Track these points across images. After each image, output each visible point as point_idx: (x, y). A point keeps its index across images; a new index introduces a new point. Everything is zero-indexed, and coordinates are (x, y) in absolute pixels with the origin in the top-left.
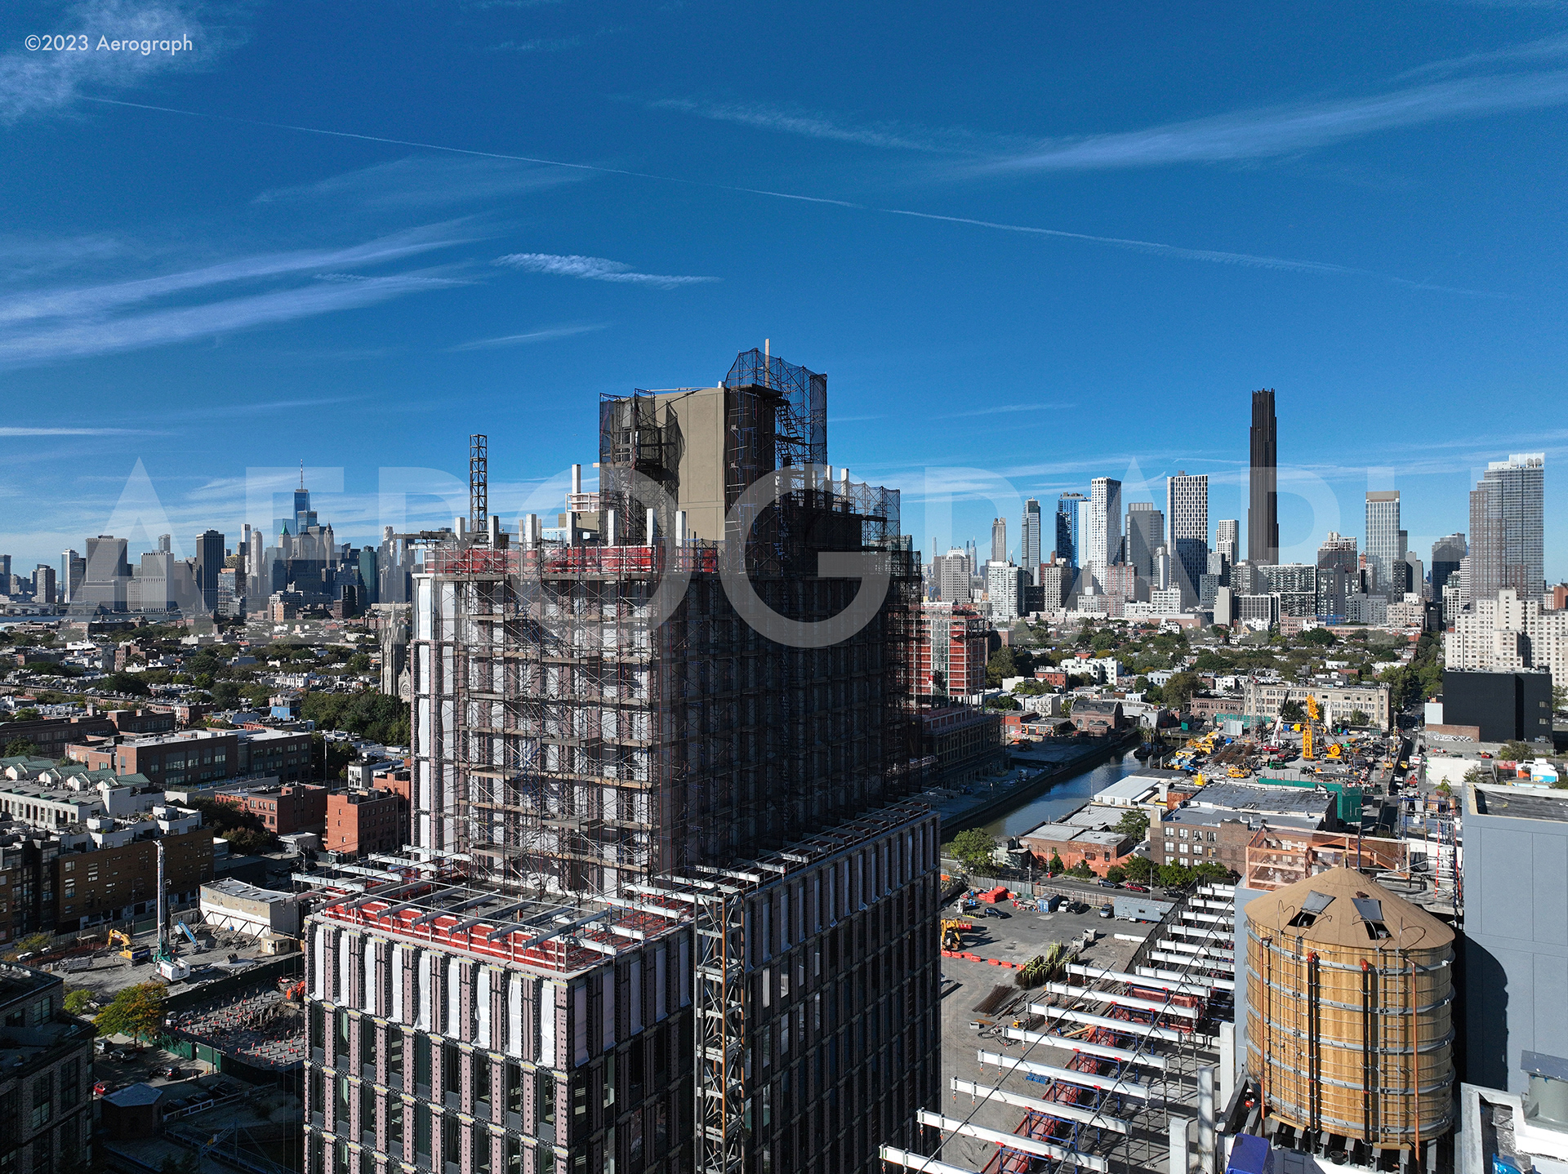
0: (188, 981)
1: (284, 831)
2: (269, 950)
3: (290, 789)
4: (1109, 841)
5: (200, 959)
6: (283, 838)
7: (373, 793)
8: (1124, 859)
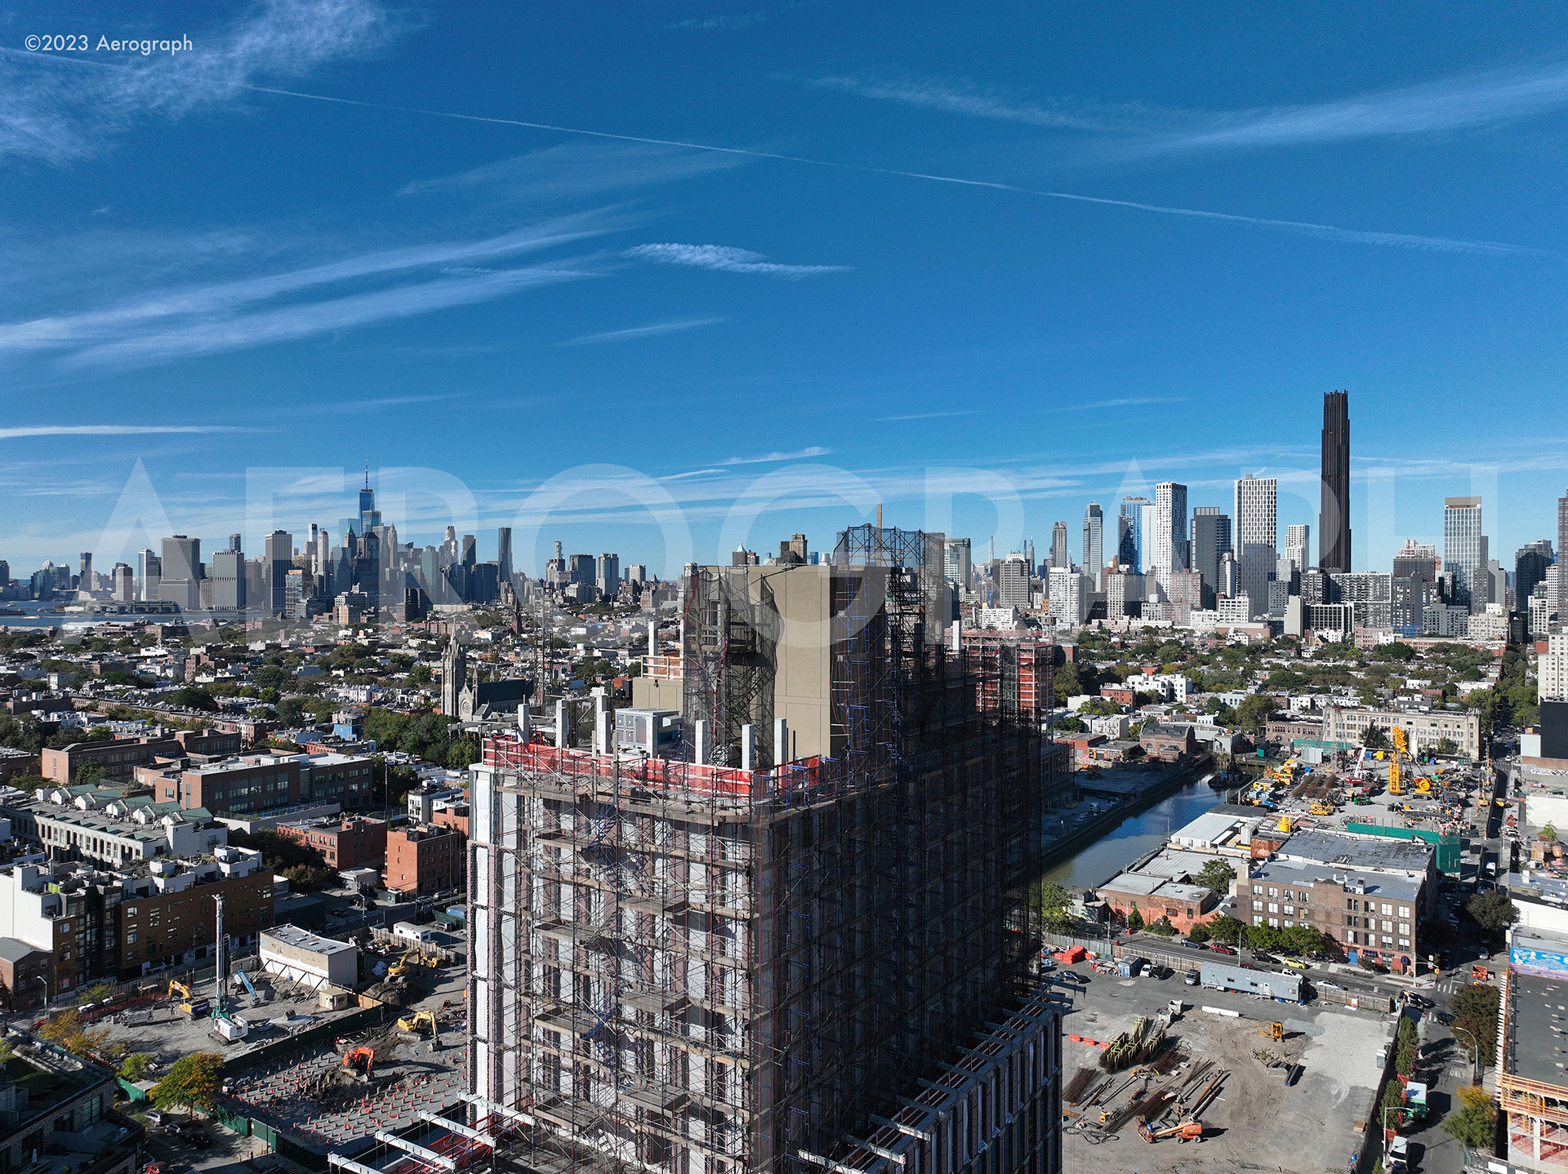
0: (247, 1040)
1: (345, 865)
2: (327, 1004)
3: (351, 824)
4: (1192, 896)
5: (258, 1014)
6: (343, 874)
7: (433, 830)
8: (1208, 918)
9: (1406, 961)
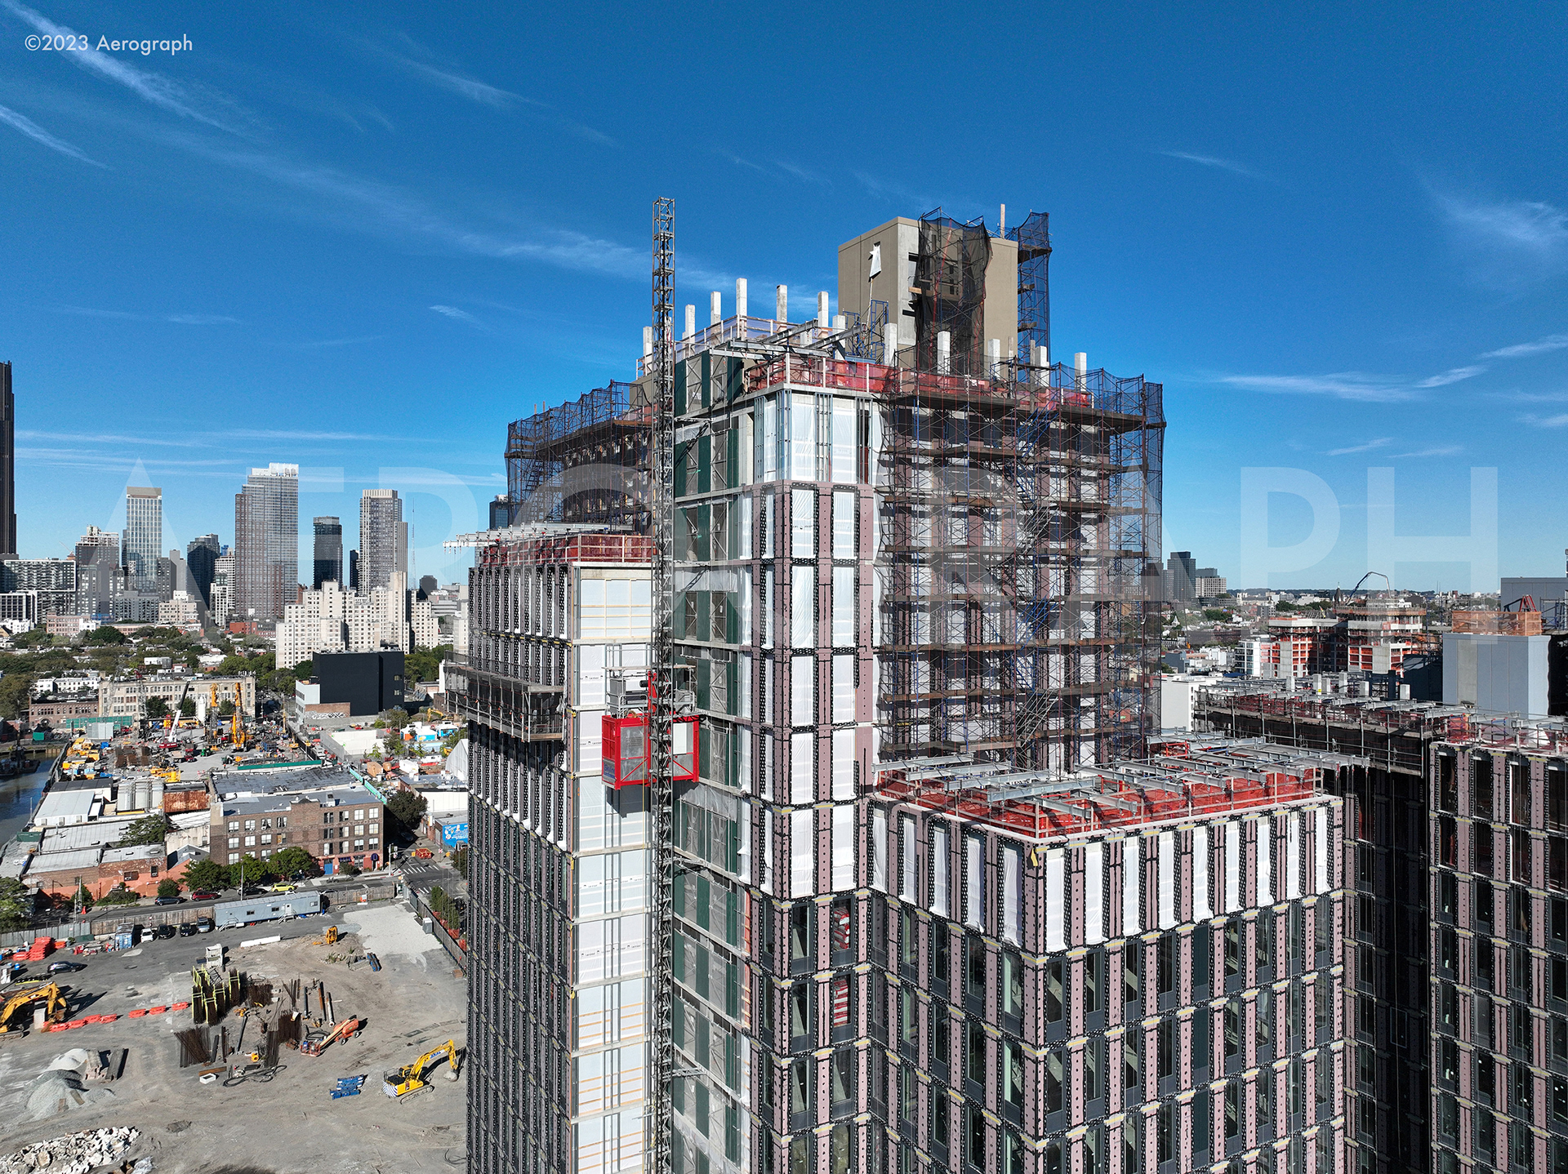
9: (375, 858)
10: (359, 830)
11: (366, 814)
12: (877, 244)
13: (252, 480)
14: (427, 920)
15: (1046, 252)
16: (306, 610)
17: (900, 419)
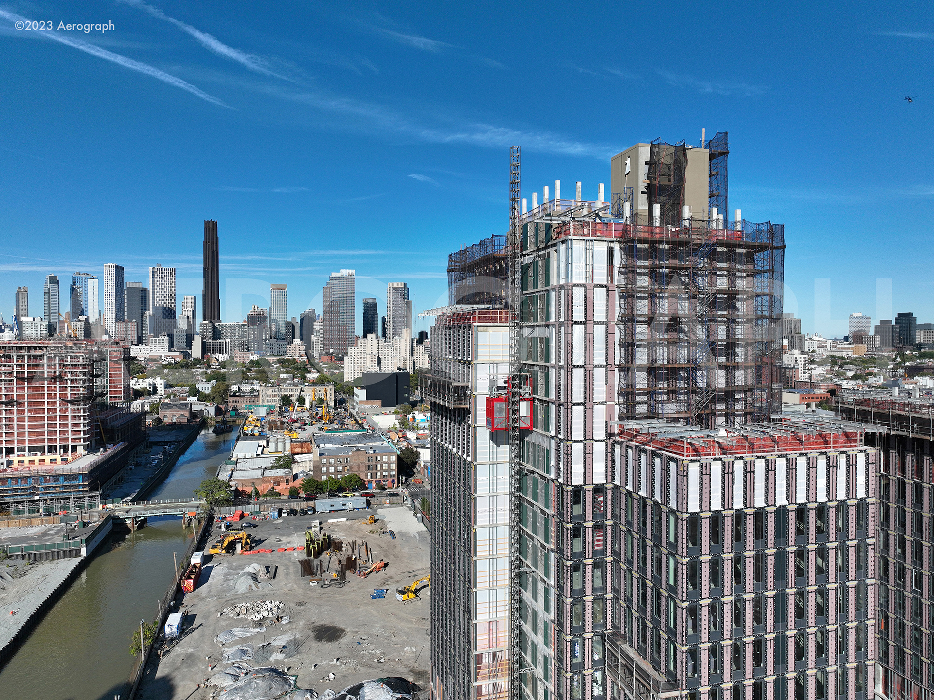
9: (393, 482)
10: (385, 467)
11: (389, 458)
12: (629, 157)
13: (332, 279)
14: (419, 515)
15: (727, 153)
16: (359, 349)
17: (630, 250)
